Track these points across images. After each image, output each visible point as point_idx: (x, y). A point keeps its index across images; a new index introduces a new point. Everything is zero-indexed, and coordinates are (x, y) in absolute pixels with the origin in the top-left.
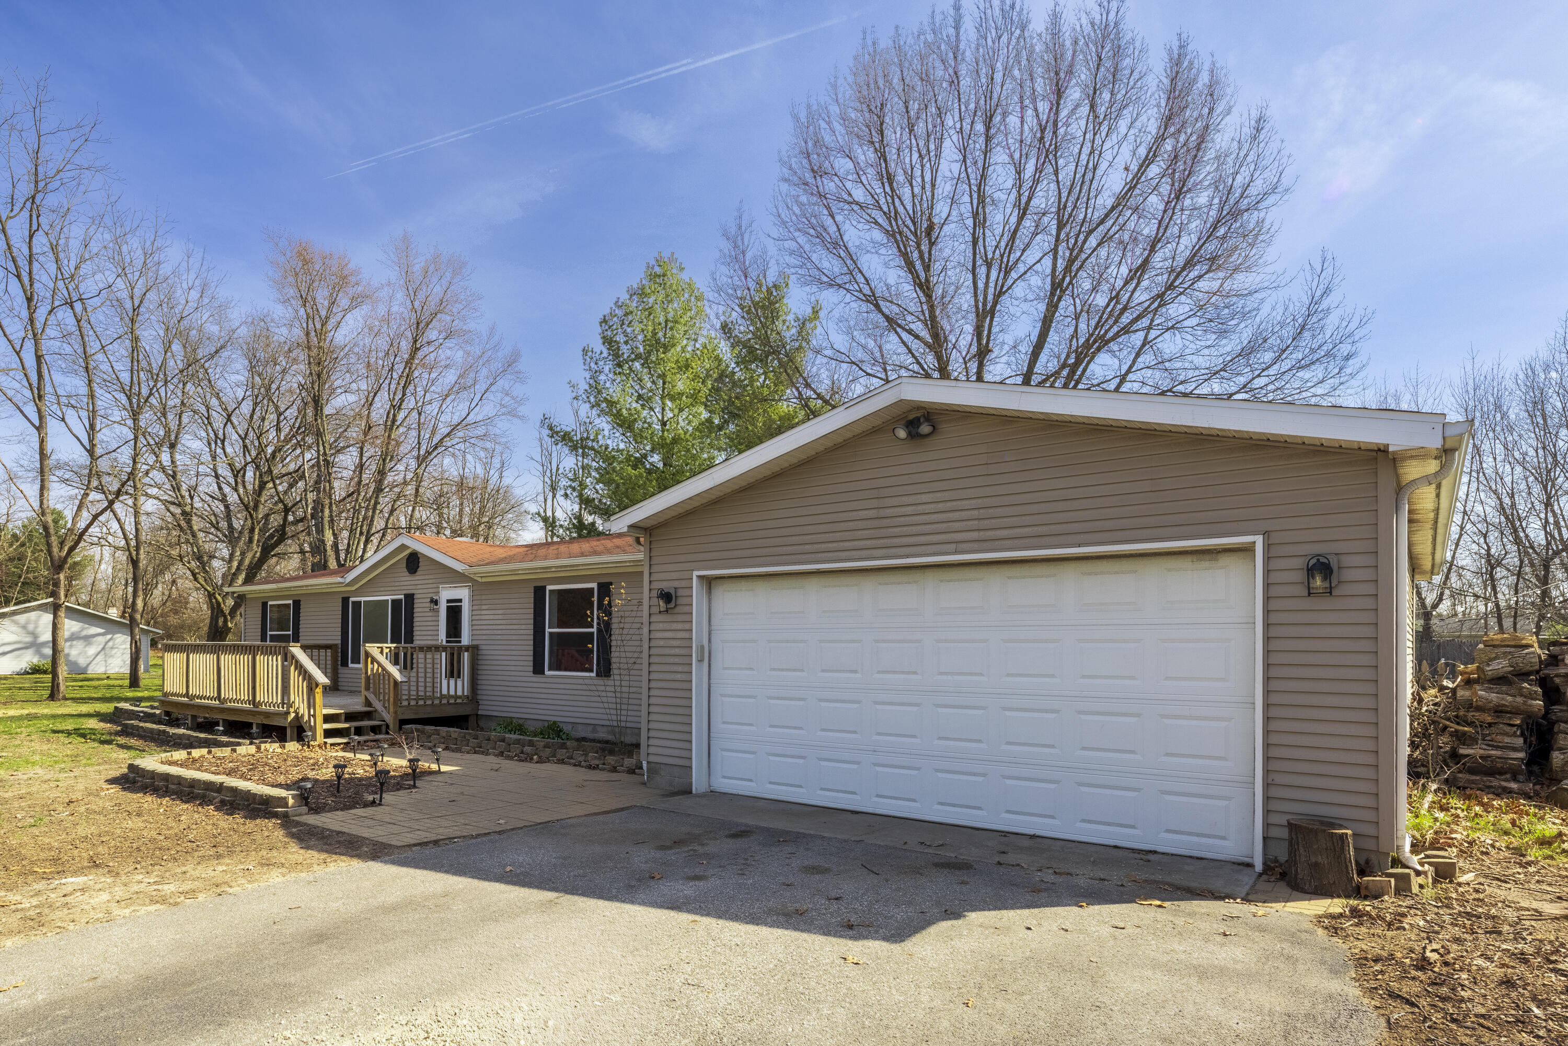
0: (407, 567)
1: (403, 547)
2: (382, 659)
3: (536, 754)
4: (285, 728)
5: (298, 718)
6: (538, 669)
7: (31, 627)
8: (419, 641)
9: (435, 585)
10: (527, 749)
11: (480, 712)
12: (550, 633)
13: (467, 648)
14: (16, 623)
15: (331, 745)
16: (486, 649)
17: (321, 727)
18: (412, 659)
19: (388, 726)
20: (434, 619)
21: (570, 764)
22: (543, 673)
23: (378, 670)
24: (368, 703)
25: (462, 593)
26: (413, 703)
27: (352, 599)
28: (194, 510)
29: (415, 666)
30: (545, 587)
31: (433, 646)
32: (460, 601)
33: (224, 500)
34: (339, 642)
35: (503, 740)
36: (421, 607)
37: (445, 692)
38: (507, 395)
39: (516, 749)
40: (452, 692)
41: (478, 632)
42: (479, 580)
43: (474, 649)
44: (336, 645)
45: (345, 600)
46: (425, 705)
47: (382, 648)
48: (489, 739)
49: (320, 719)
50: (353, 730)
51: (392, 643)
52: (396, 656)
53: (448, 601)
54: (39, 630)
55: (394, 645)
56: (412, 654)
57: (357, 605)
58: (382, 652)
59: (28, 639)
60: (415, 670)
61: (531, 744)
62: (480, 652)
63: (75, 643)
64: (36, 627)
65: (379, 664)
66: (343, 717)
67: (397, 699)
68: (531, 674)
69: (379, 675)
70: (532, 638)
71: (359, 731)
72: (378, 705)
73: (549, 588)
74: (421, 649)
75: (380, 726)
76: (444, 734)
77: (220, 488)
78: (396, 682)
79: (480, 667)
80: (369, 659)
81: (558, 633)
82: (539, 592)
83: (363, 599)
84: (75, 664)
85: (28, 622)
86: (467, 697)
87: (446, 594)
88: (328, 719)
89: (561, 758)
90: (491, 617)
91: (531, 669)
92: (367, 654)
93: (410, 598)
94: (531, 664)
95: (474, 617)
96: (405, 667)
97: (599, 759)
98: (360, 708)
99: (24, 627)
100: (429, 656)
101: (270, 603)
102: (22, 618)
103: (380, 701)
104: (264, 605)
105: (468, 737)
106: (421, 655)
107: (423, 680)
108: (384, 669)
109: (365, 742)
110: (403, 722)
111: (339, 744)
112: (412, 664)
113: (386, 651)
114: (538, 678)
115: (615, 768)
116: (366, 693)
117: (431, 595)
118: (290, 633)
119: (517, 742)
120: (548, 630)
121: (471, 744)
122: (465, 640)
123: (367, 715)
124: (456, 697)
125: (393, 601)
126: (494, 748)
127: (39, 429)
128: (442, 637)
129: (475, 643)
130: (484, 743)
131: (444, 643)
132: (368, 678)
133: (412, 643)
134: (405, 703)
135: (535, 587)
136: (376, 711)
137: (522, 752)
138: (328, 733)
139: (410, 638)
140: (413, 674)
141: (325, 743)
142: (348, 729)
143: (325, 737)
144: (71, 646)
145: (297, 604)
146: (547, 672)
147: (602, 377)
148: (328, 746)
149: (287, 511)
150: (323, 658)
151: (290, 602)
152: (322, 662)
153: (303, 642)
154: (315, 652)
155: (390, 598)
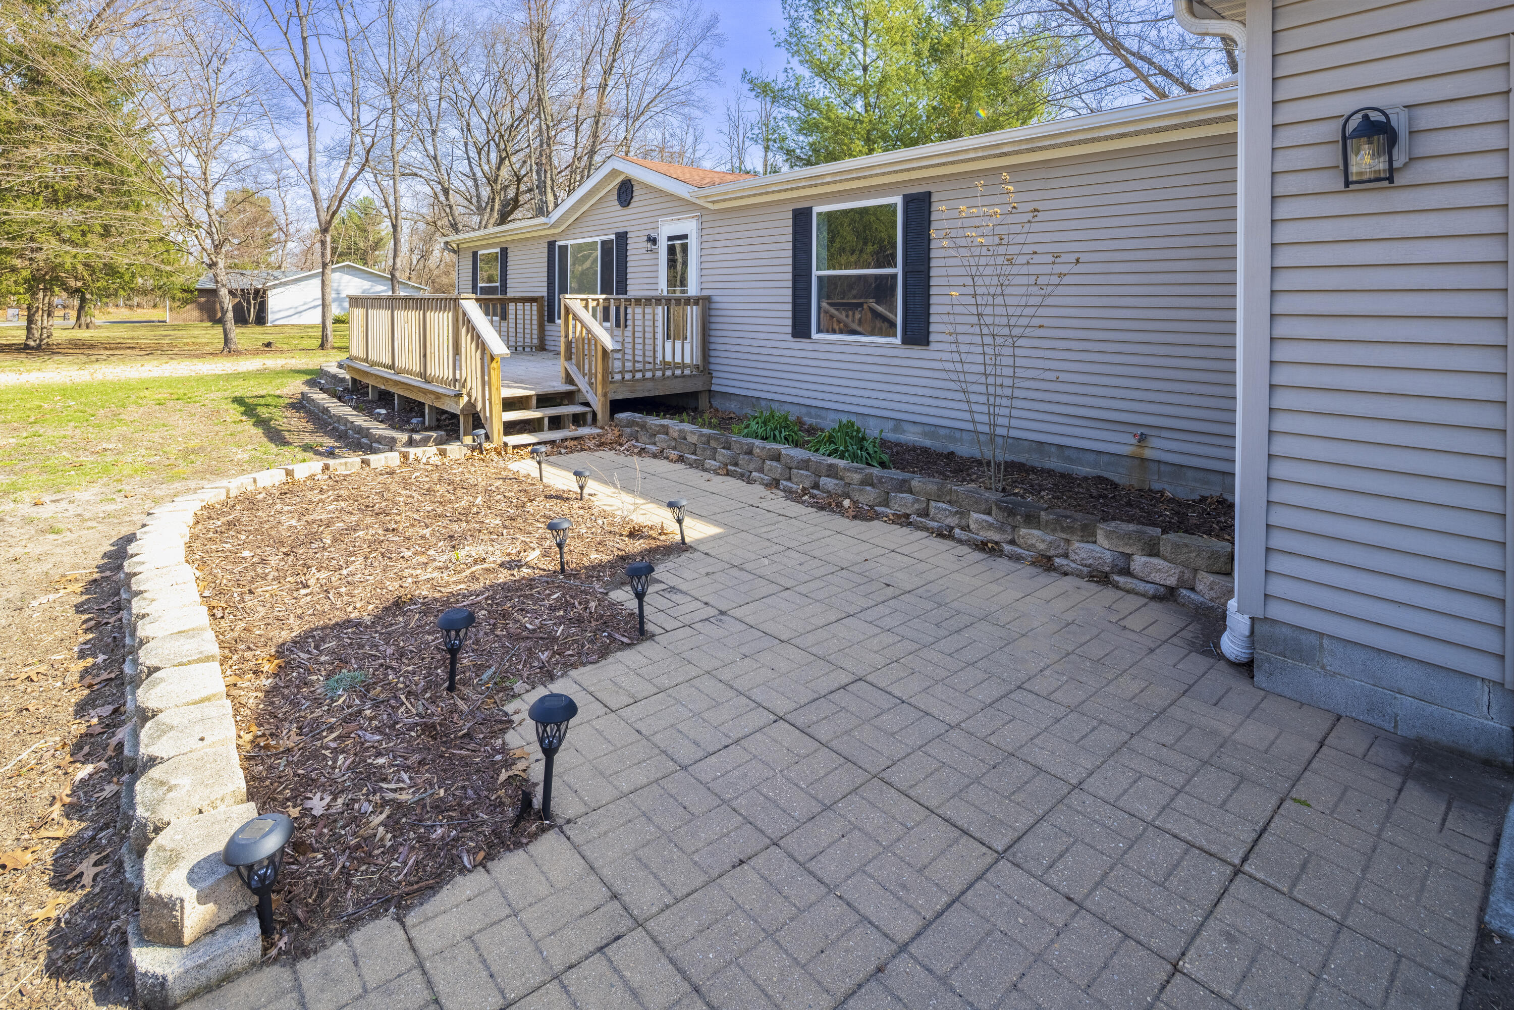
0: (619, 199)
1: (614, 172)
2: (586, 316)
3: (848, 496)
4: (454, 416)
5: (471, 405)
6: (801, 329)
7: (335, 285)
8: (635, 289)
9: (653, 219)
10: (828, 483)
11: (714, 388)
12: (820, 278)
13: (697, 301)
15: (514, 447)
16: (722, 302)
17: (501, 417)
18: (626, 314)
19: (594, 414)
20: (652, 262)
21: (925, 529)
22: (808, 336)
23: (581, 332)
24: (569, 380)
25: (688, 226)
26: (628, 376)
27: (558, 244)
29: (629, 323)
30: (810, 210)
31: (653, 298)
32: (685, 237)
33: (474, 178)
34: (545, 294)
35: (777, 457)
36: (636, 247)
37: (669, 358)
38: (706, 59)
39: (802, 480)
40: (678, 359)
41: (710, 279)
42: (711, 206)
43: (705, 302)
44: (542, 297)
45: (551, 245)
46: (644, 379)
47: (586, 300)
48: (750, 453)
49: (498, 406)
50: (546, 421)
51: (602, 293)
52: (606, 310)
53: (670, 238)
54: (341, 287)
55: (604, 296)
56: (626, 309)
57: (564, 249)
58: (586, 307)
60: (630, 328)
61: (832, 472)
62: (713, 306)
65: (583, 325)
66: (534, 401)
67: (607, 372)
68: (789, 337)
69: (583, 339)
70: (790, 284)
71: (556, 423)
72: (582, 383)
73: (816, 210)
74: (638, 301)
75: (584, 414)
76: (676, 435)
77: (471, 168)
78: (605, 352)
79: (713, 326)
80: (570, 316)
81: (829, 277)
82: (801, 218)
83: (569, 242)
86: (697, 367)
87: (667, 229)
88: (509, 404)
89: (904, 510)
90: (729, 257)
91: (789, 329)
92: (568, 310)
93: (622, 237)
94: (789, 322)
95: (704, 259)
96: (618, 325)
97: (1001, 529)
98: (558, 386)
100: (648, 310)
101: (480, 252)
103: (584, 375)
104: (475, 254)
105: (713, 444)
106: (639, 310)
107: (641, 347)
108: (589, 331)
109: (562, 440)
110: (617, 406)
111: (526, 446)
112: (626, 320)
113: (592, 304)
114: (801, 344)
115: (1050, 558)
116: (566, 364)
117: (647, 233)
118: (497, 284)
119: (805, 464)
120: (815, 273)
121: (719, 457)
122: (693, 290)
123: (567, 397)
124: (683, 366)
125: (603, 243)
126: (761, 470)
127: (305, 106)
128: (662, 287)
129: (705, 293)
130: (743, 459)
131: (665, 293)
132: (569, 344)
133: (626, 292)
134: (618, 377)
135: (794, 211)
136: (579, 390)
137: (816, 486)
138: (511, 428)
139: (623, 288)
140: (628, 333)
141: (506, 444)
142: (540, 420)
143: (506, 434)
145: (504, 251)
146: (815, 336)
147: (803, 25)
148: (510, 449)
149: (519, 181)
150: (528, 312)
151: (498, 250)
152: (528, 317)
153: (509, 295)
154: (520, 306)
155: (599, 239)
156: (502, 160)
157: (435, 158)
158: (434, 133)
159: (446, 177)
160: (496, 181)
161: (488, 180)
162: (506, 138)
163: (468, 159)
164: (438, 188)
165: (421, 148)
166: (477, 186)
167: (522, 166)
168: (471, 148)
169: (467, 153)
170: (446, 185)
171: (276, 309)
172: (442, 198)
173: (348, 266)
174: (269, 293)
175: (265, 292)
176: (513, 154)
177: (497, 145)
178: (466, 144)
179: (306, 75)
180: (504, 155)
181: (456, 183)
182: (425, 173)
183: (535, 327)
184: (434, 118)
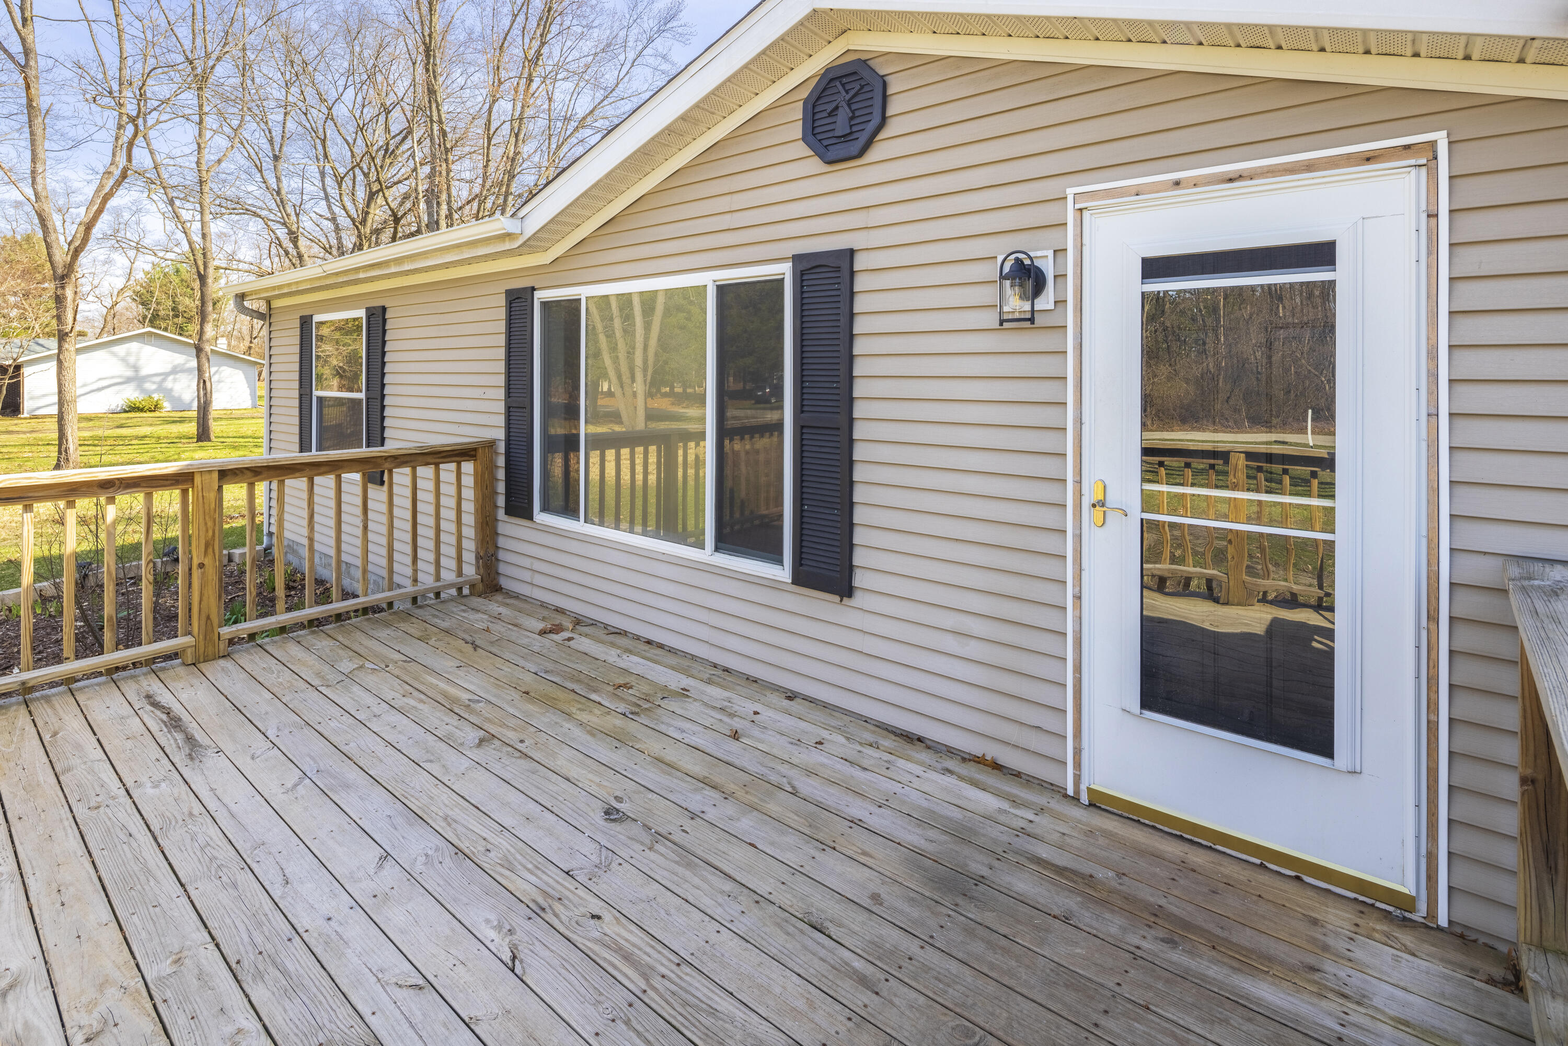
7: (132, 360)
14: (114, 354)
27: (541, 295)
28: (301, 230)
33: (333, 220)
34: (500, 434)
44: (491, 449)
45: (520, 299)
54: (141, 363)
57: (569, 309)
59: (130, 373)
63: (177, 376)
64: (138, 360)
77: (329, 207)
83: (583, 292)
84: (179, 399)
85: (128, 354)
93: (828, 270)
99: (124, 360)
101: (317, 318)
102: (120, 349)
104: (306, 323)
118: (362, 396)
125: (729, 289)
127: (23, 68)
144: (175, 380)
145: (378, 318)
149: (397, 220)
150: (449, 489)
151: (361, 313)
152: (448, 502)
153: (392, 446)
154: (425, 472)
155: (709, 280)
156: (372, 196)
157: (278, 193)
158: (276, 158)
159: (293, 218)
160: (364, 222)
161: (353, 220)
162: (378, 161)
163: (327, 197)
164: (282, 232)
165: (258, 177)
166: (337, 229)
167: (401, 204)
168: (329, 181)
169: (324, 190)
170: (294, 228)
171: (38, 393)
172: (290, 246)
173: (150, 334)
174: (26, 371)
175: (18, 368)
176: (387, 188)
177: (366, 175)
178: (323, 174)
179: (24, 20)
180: (375, 187)
181: (306, 223)
182: (264, 213)
183: (469, 532)
184: (277, 140)
